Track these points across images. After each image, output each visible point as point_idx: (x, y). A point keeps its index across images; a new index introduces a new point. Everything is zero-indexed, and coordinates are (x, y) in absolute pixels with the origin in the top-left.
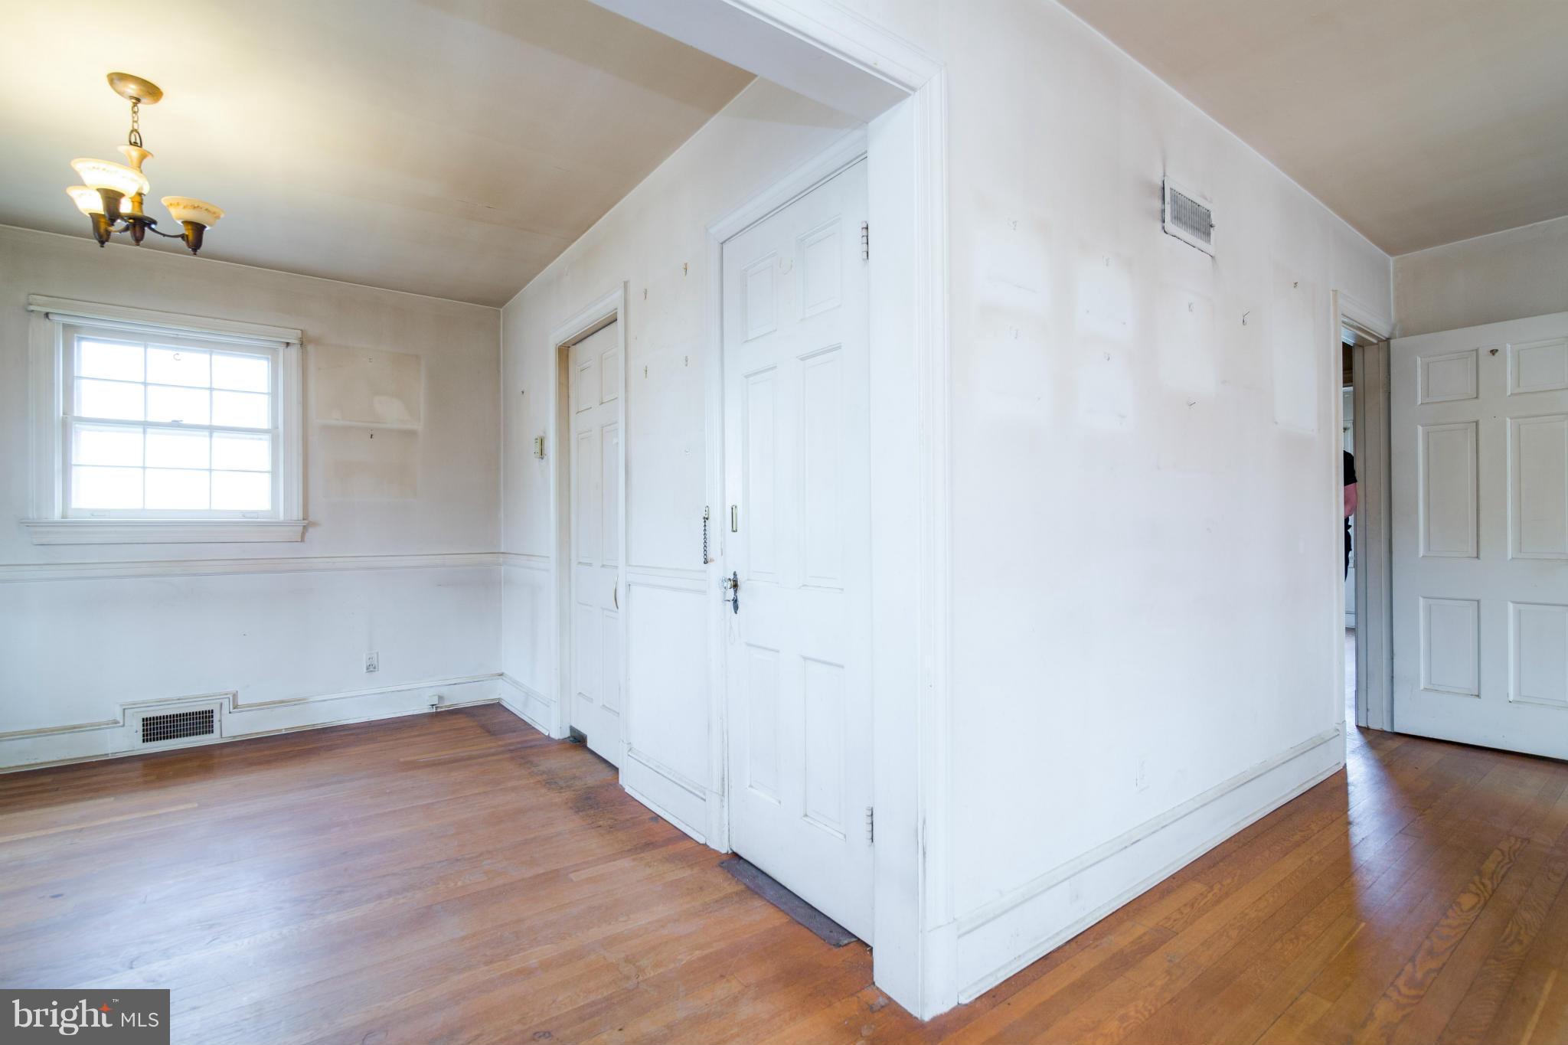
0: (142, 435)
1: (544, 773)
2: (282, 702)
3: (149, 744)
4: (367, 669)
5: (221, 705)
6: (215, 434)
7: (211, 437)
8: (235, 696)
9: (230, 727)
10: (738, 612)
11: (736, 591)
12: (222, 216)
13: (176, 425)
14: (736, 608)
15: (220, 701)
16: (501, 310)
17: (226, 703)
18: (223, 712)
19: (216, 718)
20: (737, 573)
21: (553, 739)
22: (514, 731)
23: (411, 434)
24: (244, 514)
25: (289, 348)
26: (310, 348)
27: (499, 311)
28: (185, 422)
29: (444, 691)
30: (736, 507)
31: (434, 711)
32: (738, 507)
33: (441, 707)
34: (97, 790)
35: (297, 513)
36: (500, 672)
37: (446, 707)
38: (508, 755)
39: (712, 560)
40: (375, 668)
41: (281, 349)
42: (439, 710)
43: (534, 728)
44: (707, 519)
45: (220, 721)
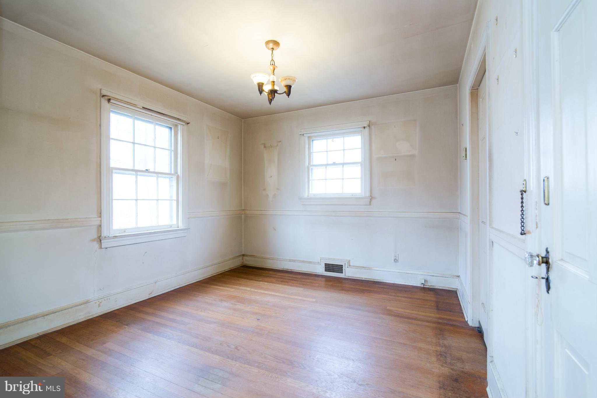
0: (325, 169)
1: (445, 346)
2: (364, 267)
3: (326, 272)
4: (394, 260)
5: (345, 264)
6: (344, 166)
7: (343, 167)
8: (349, 261)
9: (348, 273)
10: (550, 292)
11: (548, 269)
12: (297, 81)
13: (334, 164)
14: (548, 288)
15: (345, 262)
16: (458, 85)
17: (346, 264)
18: (346, 267)
19: (344, 268)
20: (549, 250)
21: (468, 325)
22: (450, 311)
23: (412, 156)
24: (352, 194)
25: (365, 129)
26: (373, 127)
27: (457, 86)
28: (337, 163)
29: (428, 278)
30: (548, 178)
31: (423, 286)
32: (550, 179)
33: (426, 285)
34: (303, 284)
35: (368, 194)
36: (458, 275)
37: (428, 286)
38: (435, 325)
39: (529, 232)
40: (397, 261)
41: (363, 129)
42: (425, 286)
43: (463, 313)
44: (525, 192)
45: (345, 270)
